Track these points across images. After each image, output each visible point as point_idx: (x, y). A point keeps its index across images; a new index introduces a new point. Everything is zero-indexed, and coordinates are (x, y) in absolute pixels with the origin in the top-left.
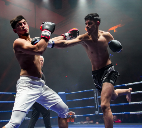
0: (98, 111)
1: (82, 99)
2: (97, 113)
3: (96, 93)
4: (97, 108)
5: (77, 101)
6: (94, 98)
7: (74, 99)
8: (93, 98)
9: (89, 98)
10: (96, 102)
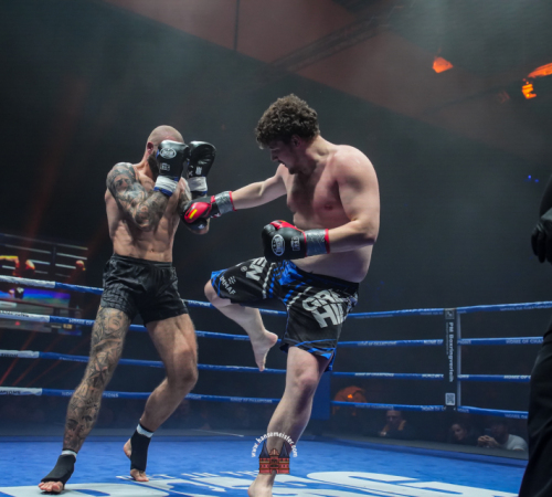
0: (455, 392)
1: (395, 342)
2: (450, 400)
3: (455, 321)
4: (451, 379)
5: (373, 346)
6: (444, 343)
7: (365, 340)
8: (440, 341)
9: (425, 341)
10: (451, 357)
